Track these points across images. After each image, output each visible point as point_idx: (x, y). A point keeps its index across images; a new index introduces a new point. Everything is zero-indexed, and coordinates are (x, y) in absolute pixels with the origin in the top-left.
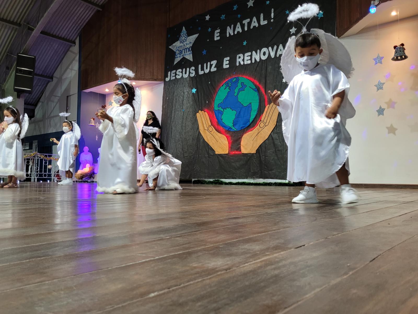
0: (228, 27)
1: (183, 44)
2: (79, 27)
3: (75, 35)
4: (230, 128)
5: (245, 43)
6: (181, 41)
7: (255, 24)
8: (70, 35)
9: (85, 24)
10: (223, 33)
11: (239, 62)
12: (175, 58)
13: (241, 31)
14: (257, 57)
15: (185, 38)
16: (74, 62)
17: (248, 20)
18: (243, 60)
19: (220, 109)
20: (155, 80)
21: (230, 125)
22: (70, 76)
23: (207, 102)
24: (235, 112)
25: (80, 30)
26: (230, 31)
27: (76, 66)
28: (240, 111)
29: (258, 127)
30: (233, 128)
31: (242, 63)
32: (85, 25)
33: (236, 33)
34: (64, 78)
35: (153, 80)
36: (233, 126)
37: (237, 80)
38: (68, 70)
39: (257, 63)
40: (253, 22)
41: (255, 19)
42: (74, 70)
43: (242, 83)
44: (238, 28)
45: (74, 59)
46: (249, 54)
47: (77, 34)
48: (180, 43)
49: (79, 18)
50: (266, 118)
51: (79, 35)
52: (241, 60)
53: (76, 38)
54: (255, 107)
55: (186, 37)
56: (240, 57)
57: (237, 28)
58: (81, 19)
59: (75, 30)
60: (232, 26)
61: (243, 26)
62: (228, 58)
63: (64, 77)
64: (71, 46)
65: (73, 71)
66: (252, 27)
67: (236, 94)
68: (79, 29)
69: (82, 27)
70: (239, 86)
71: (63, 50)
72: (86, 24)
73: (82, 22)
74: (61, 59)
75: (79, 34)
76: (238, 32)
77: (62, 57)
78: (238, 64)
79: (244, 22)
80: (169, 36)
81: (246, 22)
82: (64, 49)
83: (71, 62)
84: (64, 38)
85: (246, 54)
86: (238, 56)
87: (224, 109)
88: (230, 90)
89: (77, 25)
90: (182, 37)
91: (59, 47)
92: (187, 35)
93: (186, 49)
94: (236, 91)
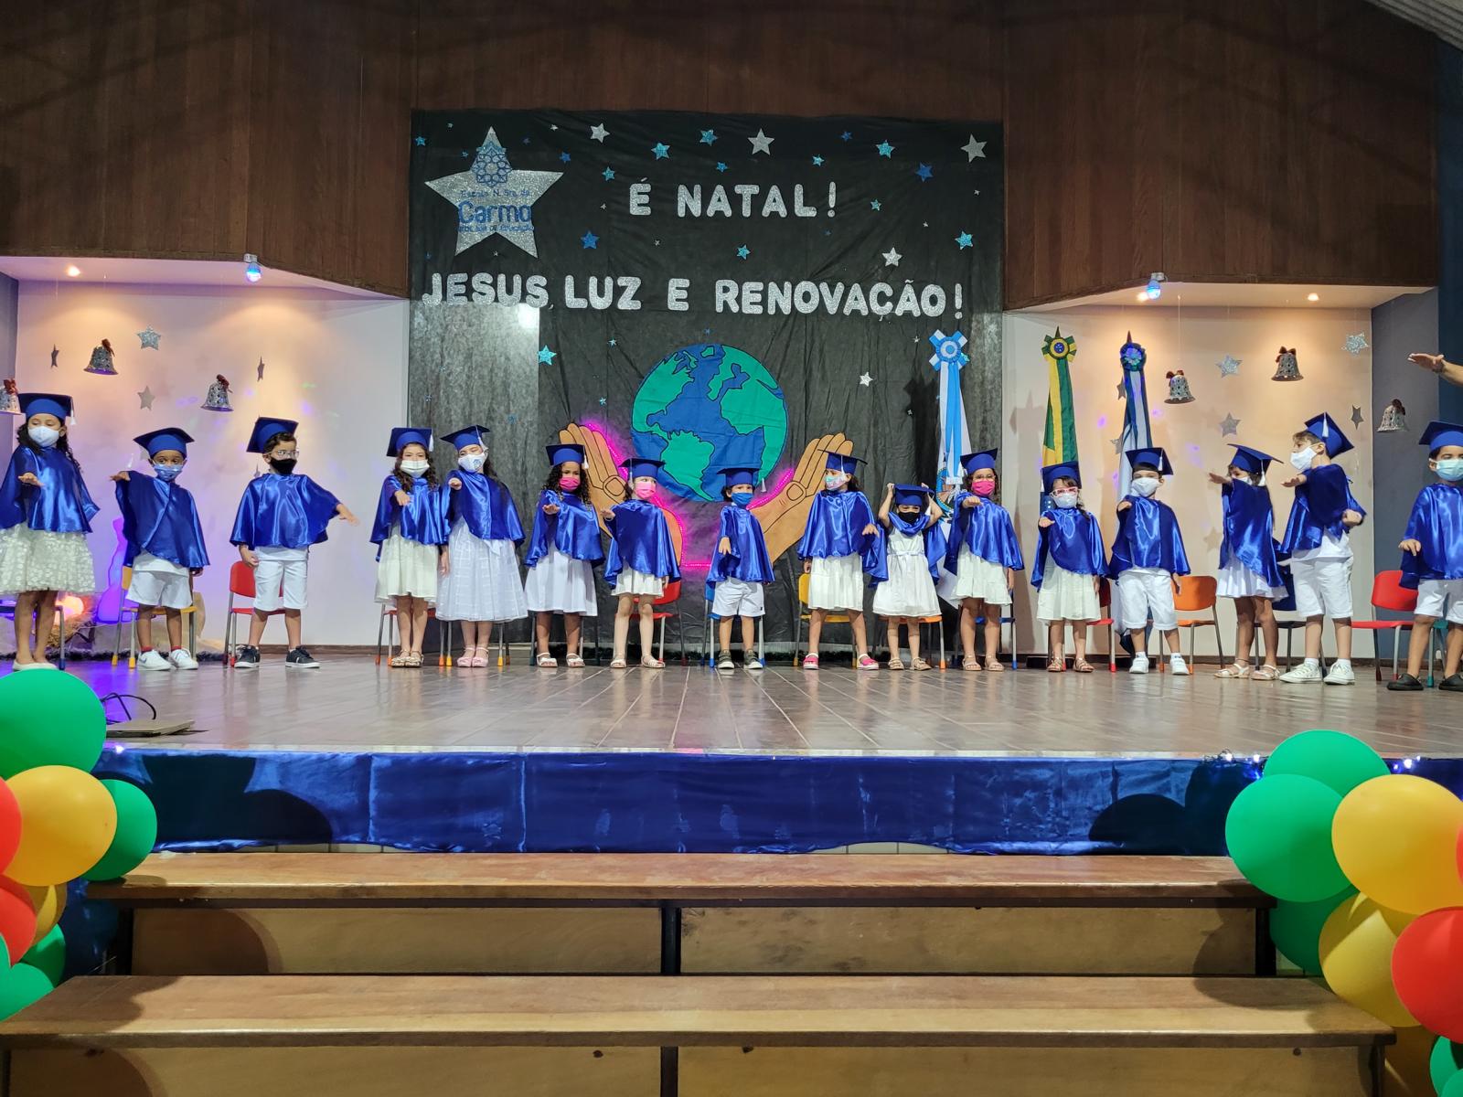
0: (682, 190)
1: (492, 187)
4: (691, 492)
5: (744, 252)
6: (482, 177)
7: (774, 204)
10: (662, 198)
11: (725, 303)
13: (728, 213)
14: (782, 299)
15: (501, 169)
17: (755, 189)
18: (739, 300)
19: (656, 429)
21: (695, 483)
23: (603, 401)
24: (708, 448)
26: (688, 202)
28: (726, 446)
29: (782, 496)
30: (701, 493)
31: (735, 308)
33: (710, 213)
36: (703, 487)
37: (719, 356)
39: (784, 319)
40: (770, 199)
41: (775, 192)
43: (736, 368)
44: (719, 200)
46: (760, 286)
48: (478, 181)
50: (809, 474)
52: (731, 297)
54: (775, 439)
55: (504, 168)
56: (726, 290)
57: (714, 198)
60: (697, 188)
61: (735, 201)
62: (685, 283)
66: (766, 212)
67: (713, 395)
70: (725, 373)
76: (719, 214)
78: (719, 308)
79: (738, 189)
81: (747, 191)
85: (748, 286)
86: (720, 284)
87: (671, 433)
88: (692, 380)
90: (483, 160)
92: (506, 163)
93: (508, 209)
94: (715, 385)
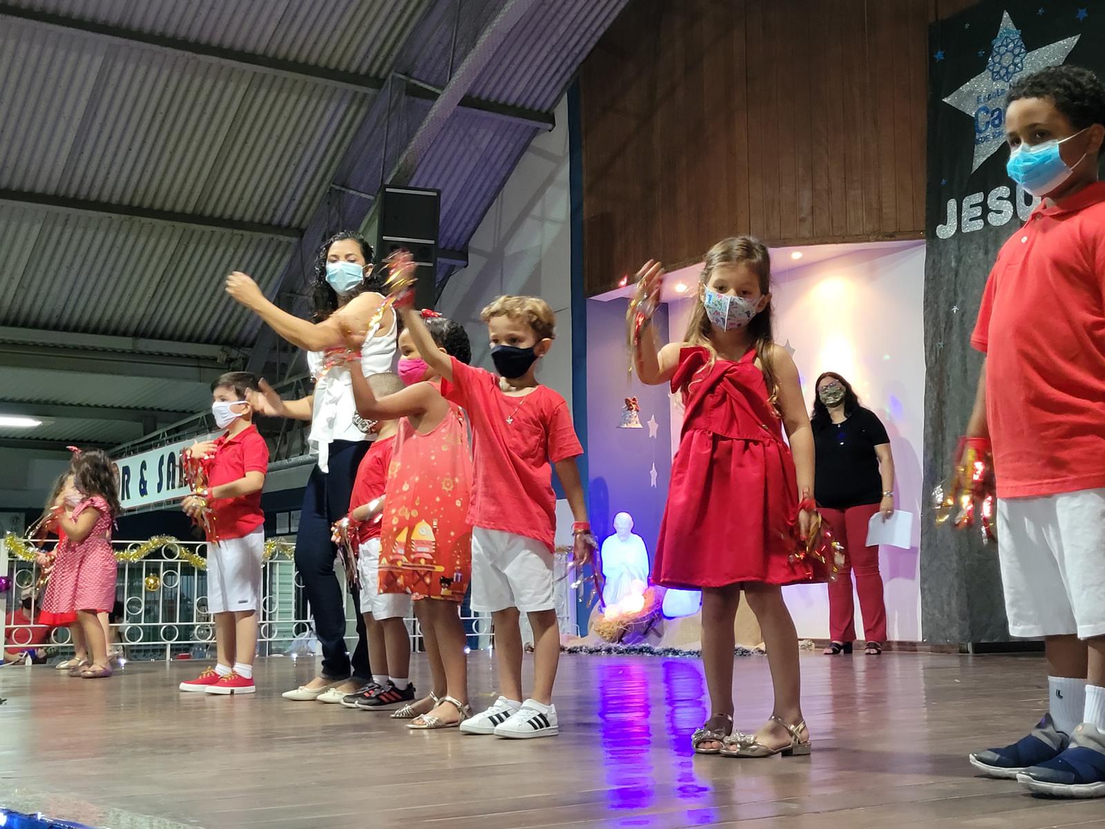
1: (1007, 82)
2: (569, 61)
3: (554, 88)
6: (998, 72)
8: (535, 95)
9: (591, 46)
12: (975, 142)
15: (1016, 56)
16: (550, 191)
20: (891, 236)
22: (536, 242)
25: (574, 68)
27: (558, 205)
32: (592, 51)
34: (511, 253)
35: (880, 237)
38: (529, 223)
42: (554, 221)
45: (550, 180)
47: (560, 88)
48: (994, 80)
49: (575, 26)
51: (568, 88)
53: (557, 101)
55: (1020, 53)
58: (582, 30)
59: (557, 71)
63: (512, 249)
64: (536, 132)
65: (548, 225)
68: (570, 67)
69: (581, 59)
71: (509, 150)
72: (598, 45)
73: (584, 41)
74: (497, 183)
75: (567, 83)
77: (503, 174)
80: (939, 55)
82: (511, 145)
83: (541, 192)
84: (514, 106)
89: (564, 54)
90: (998, 53)
91: (498, 138)
92: (1022, 48)
